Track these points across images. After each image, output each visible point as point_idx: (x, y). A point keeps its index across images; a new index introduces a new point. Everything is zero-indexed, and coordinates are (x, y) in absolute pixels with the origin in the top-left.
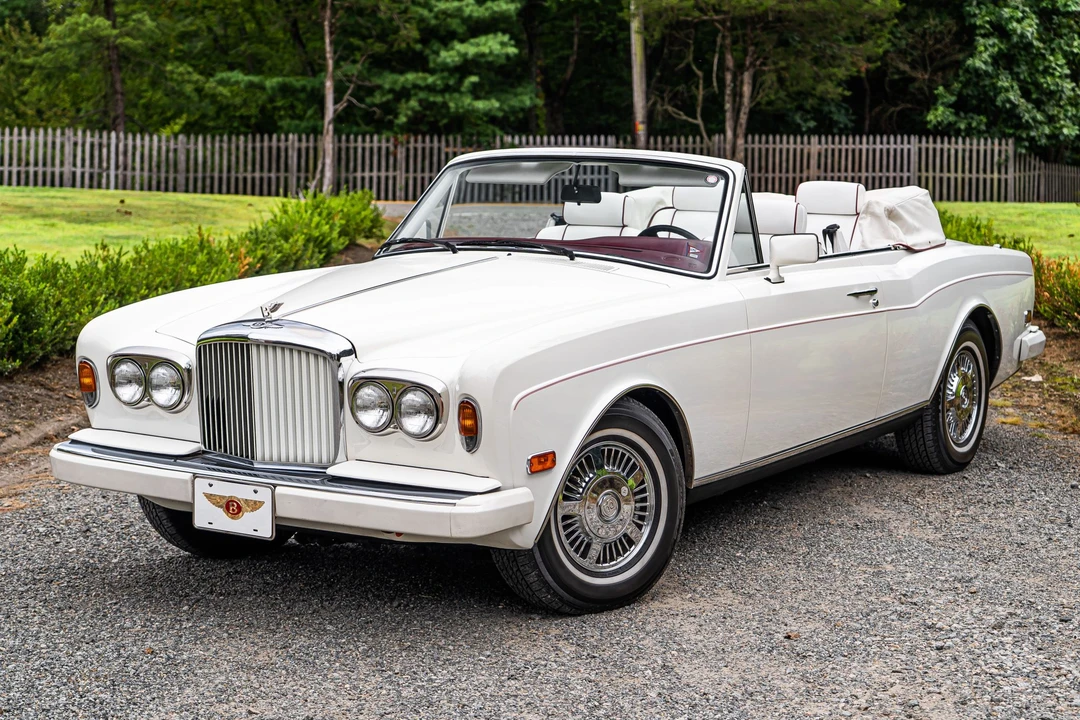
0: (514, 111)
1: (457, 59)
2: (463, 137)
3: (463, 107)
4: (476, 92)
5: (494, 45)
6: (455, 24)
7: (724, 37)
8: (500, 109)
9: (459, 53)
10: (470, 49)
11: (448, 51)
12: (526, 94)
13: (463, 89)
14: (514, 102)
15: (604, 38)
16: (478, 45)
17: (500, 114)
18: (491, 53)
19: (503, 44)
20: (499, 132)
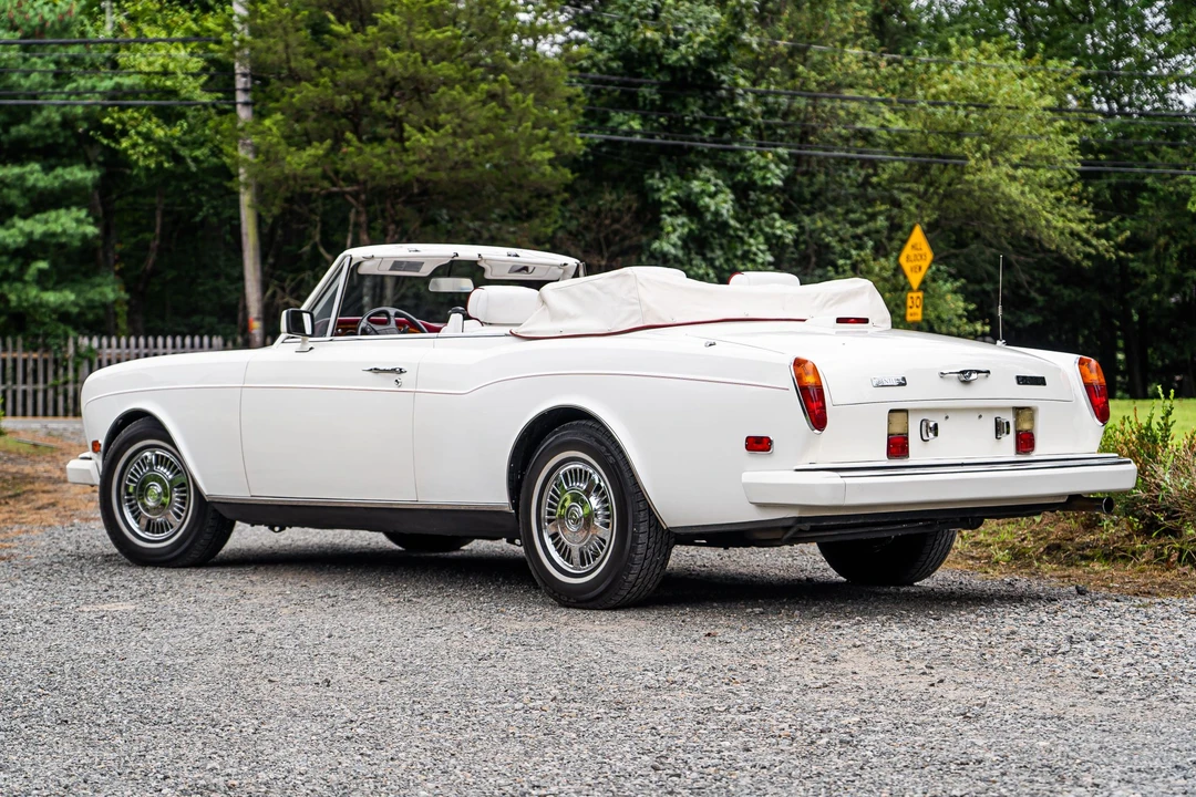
0: (91, 305)
1: (20, 239)
2: (25, 339)
3: (27, 300)
4: (43, 281)
5: (69, 223)
6: (14, 196)
7: (358, 213)
8: (75, 304)
9: (21, 231)
10: (36, 226)
11: (8, 229)
12: (108, 285)
13: (27, 278)
14: (93, 295)
15: (205, 218)
16: (46, 222)
17: (75, 310)
18: (64, 232)
19: (79, 221)
20: (72, 333)
